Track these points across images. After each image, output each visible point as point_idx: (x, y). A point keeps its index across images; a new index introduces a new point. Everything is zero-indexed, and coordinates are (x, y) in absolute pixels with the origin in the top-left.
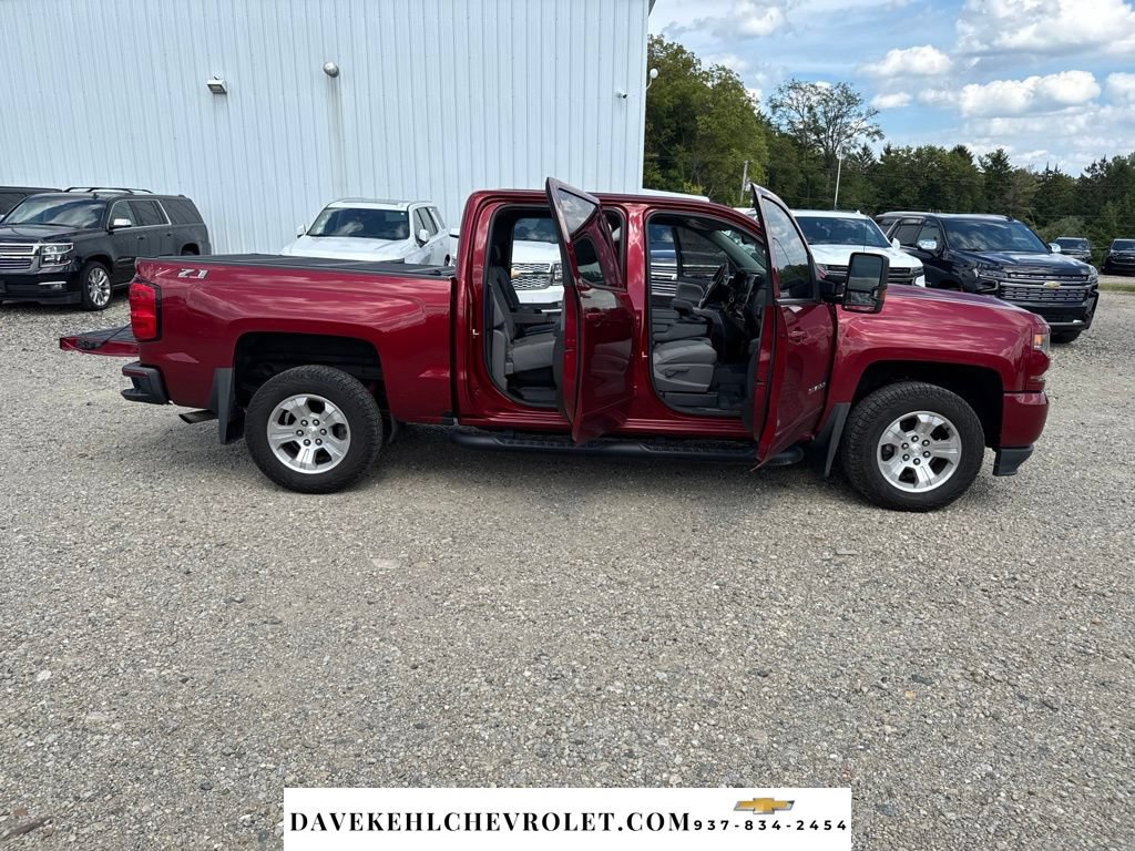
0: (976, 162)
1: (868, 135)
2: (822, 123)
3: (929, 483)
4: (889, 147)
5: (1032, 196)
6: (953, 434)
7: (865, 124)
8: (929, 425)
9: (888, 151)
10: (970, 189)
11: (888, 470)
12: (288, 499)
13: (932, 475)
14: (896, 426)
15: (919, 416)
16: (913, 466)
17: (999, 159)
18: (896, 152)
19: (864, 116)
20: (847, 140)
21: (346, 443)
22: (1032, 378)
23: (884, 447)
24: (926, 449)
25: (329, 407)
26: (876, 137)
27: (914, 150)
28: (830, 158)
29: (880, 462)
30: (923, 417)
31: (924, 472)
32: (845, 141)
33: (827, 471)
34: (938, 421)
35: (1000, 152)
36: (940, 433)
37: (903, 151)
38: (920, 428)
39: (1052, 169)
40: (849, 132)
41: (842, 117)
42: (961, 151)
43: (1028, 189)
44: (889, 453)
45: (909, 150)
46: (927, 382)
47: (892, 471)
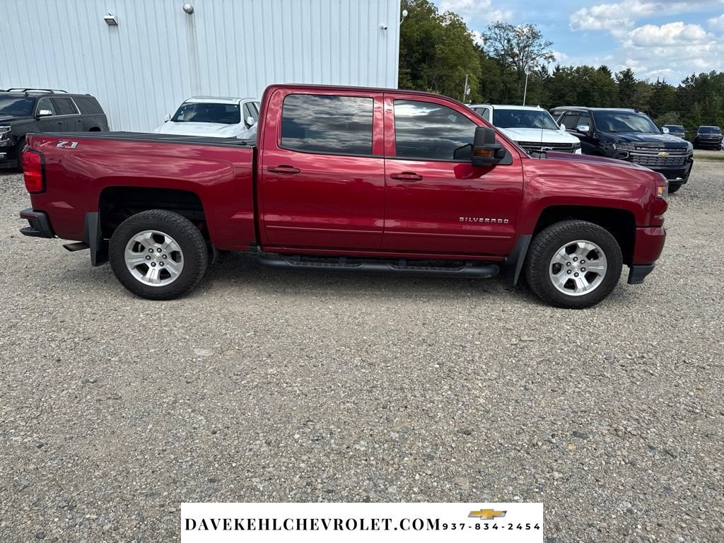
0: (613, 76)
1: (545, 59)
2: (516, 50)
3: (585, 289)
4: (559, 67)
5: (648, 99)
6: (602, 256)
7: (544, 51)
8: (585, 249)
9: (558, 69)
10: (609, 93)
11: (557, 280)
12: (141, 304)
13: (586, 284)
14: (563, 251)
15: (579, 244)
16: (573, 277)
17: (627, 75)
18: (563, 69)
19: (543, 46)
20: (532, 62)
21: (181, 264)
22: (656, 217)
23: (554, 265)
24: (583, 266)
25: (168, 240)
26: (550, 60)
27: (575, 68)
28: (521, 73)
29: (552, 276)
30: (581, 244)
31: (581, 282)
32: (530, 63)
33: (516, 282)
34: (591, 247)
35: (629, 70)
36: (593, 255)
37: (567, 69)
38: (578, 252)
39: (661, 81)
40: (533, 56)
41: (529, 46)
42: (604, 69)
43: (646, 94)
44: (557, 269)
45: (572, 68)
46: (584, 220)
47: (559, 281)
